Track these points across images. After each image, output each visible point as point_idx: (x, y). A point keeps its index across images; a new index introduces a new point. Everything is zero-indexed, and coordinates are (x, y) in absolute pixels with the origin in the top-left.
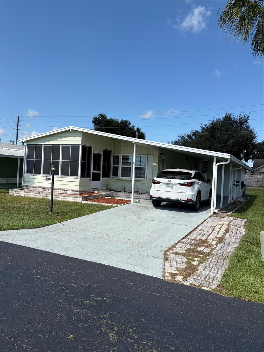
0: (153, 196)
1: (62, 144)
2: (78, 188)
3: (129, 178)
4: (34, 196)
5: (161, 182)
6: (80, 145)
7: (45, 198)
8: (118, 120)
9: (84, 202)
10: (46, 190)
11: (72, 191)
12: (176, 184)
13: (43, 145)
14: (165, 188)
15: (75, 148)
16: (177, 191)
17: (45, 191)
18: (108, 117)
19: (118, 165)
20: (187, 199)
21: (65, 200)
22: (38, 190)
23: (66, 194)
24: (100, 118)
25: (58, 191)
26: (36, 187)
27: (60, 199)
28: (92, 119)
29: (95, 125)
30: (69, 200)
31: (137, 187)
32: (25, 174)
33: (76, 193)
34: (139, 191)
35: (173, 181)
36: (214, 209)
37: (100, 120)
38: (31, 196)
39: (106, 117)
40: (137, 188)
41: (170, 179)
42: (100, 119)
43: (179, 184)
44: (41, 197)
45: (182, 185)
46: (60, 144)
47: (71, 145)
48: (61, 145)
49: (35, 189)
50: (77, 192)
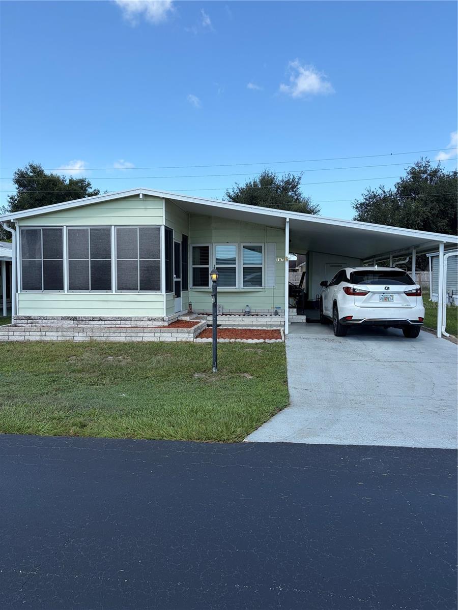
0: (353, 318)
1: (115, 226)
2: (163, 314)
3: (234, 288)
4: (68, 338)
5: (369, 292)
6: (161, 226)
7: (99, 339)
8: (64, 178)
9: (199, 340)
10: (83, 322)
11: (150, 320)
12: (399, 293)
13: (65, 227)
14: (378, 302)
15: (149, 232)
16: (400, 306)
17: (79, 326)
18: (47, 172)
19: (208, 264)
20: (419, 318)
21: (152, 339)
22: (59, 325)
23: (135, 327)
24: (31, 172)
25: (114, 322)
26: (54, 319)
27: (139, 339)
28: (12, 176)
29: (20, 186)
30: (162, 339)
31: (247, 304)
32: (19, 292)
33: (160, 323)
34: (252, 311)
35: (394, 288)
36: (443, 331)
37: (31, 177)
38: (60, 339)
39: (43, 171)
40: (247, 306)
41: (388, 286)
42: (31, 174)
43: (404, 292)
44: (88, 339)
45: (409, 294)
46: (111, 226)
47: (138, 227)
48: (113, 227)
49: (52, 323)
50: (164, 321)
